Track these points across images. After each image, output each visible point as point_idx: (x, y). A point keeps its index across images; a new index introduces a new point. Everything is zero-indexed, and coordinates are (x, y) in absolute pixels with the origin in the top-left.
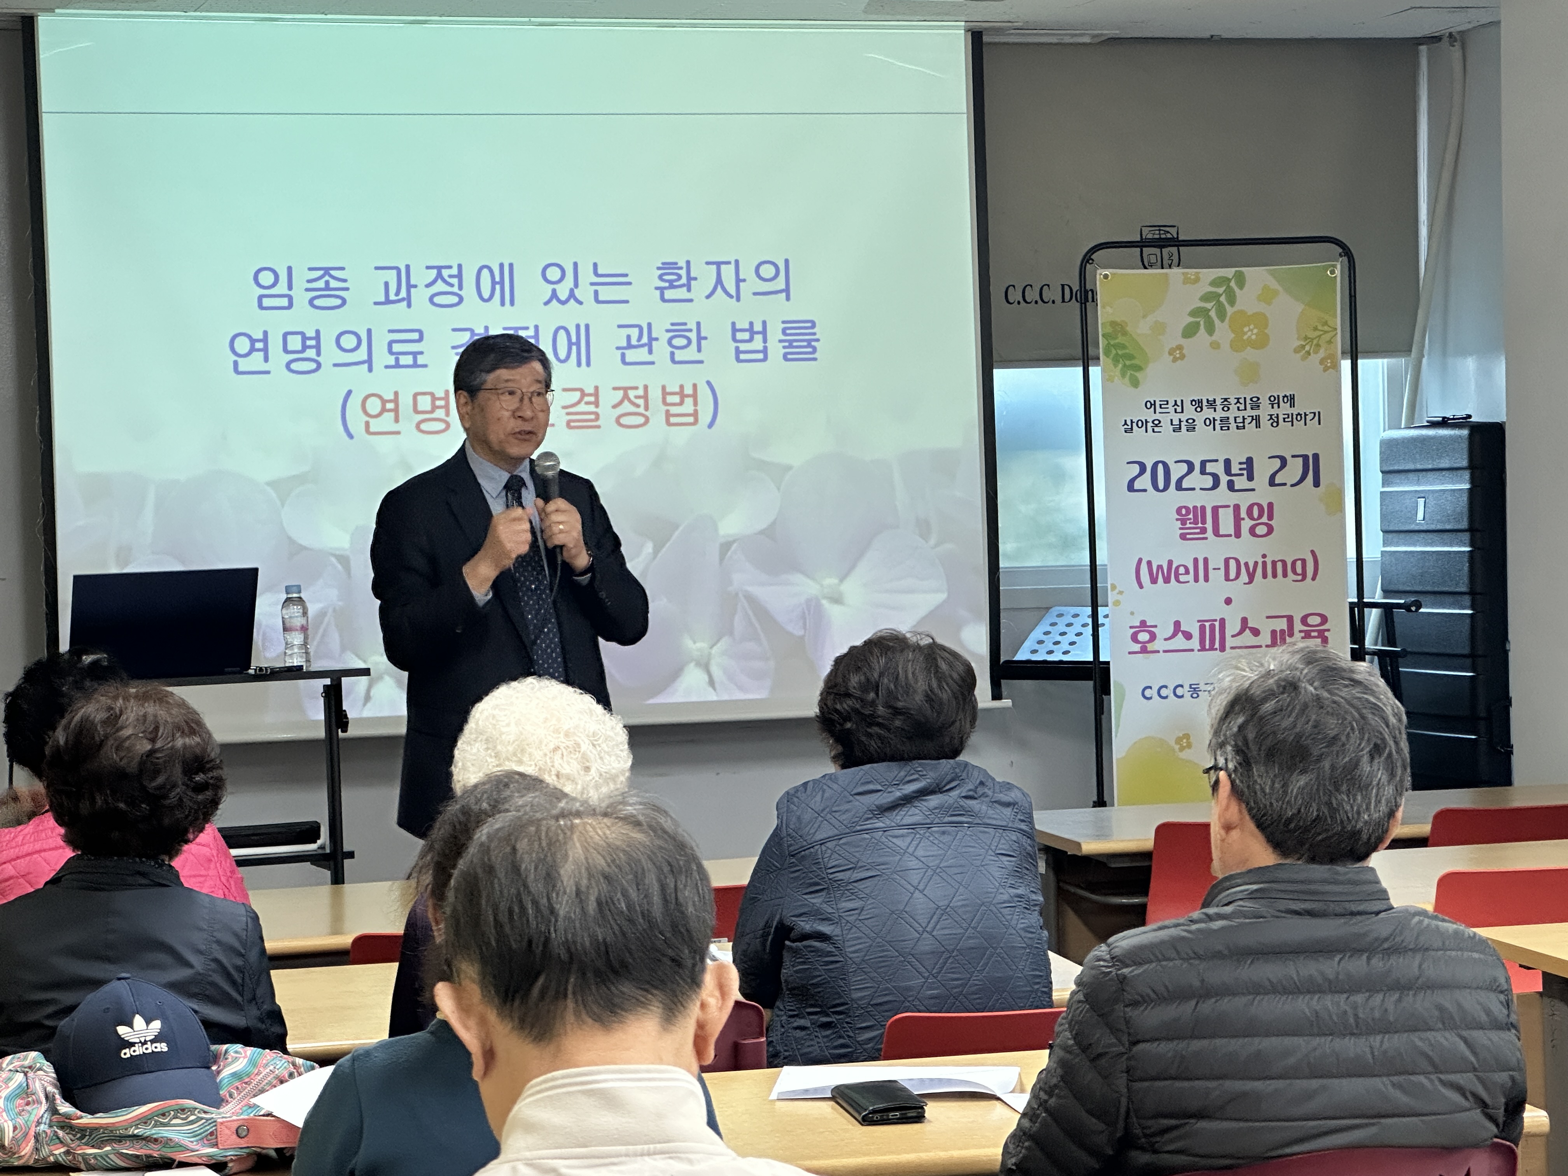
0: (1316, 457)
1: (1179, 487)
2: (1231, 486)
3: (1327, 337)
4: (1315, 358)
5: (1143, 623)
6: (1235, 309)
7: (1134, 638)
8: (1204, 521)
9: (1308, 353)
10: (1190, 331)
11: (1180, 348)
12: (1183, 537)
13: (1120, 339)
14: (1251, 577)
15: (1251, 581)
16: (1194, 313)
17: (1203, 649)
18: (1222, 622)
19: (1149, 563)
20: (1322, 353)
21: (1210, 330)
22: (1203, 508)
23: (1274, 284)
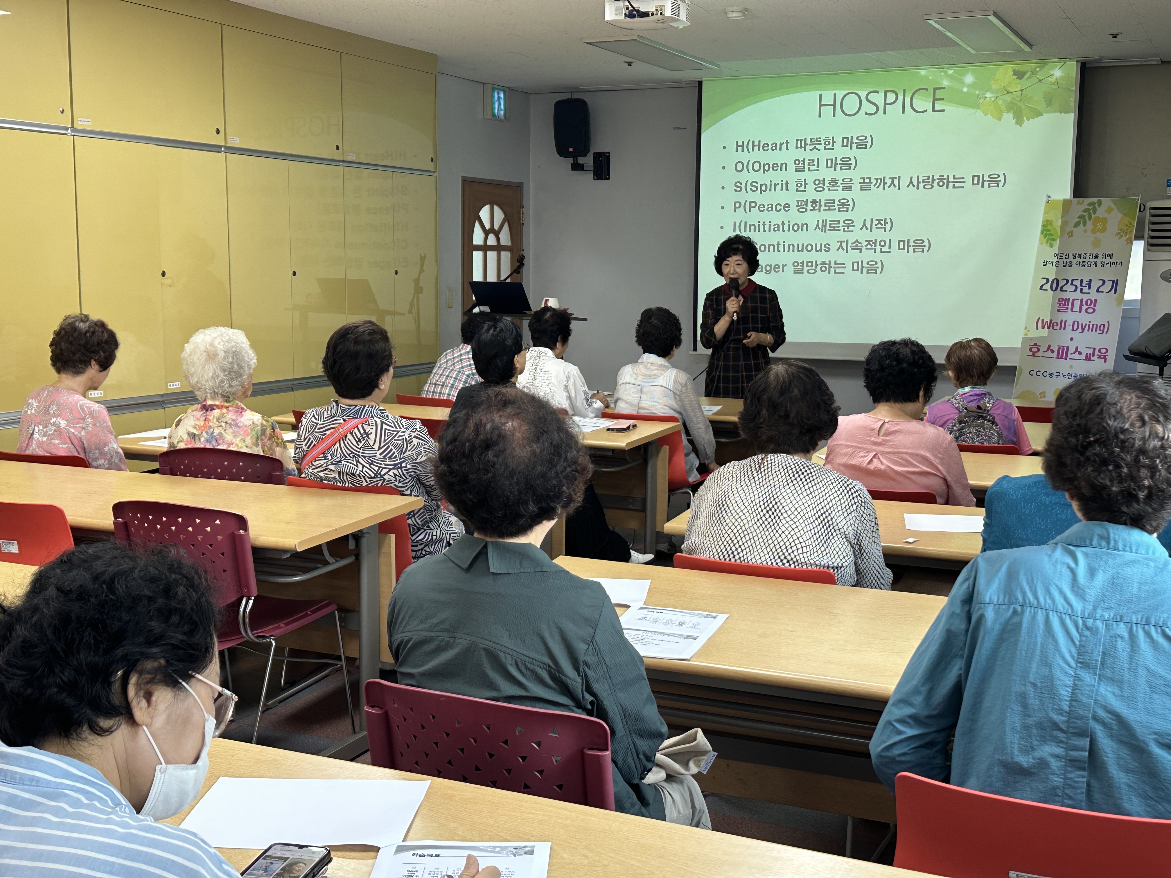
0: (1117, 280)
1: (1061, 290)
2: (1081, 290)
3: (1130, 229)
4: (1124, 238)
5: (1035, 344)
6: (1097, 215)
7: (1030, 350)
8: (1068, 305)
9: (1122, 236)
10: (1077, 225)
11: (1072, 232)
12: (1059, 311)
13: (1049, 227)
14: (1083, 330)
15: (1082, 332)
16: (1079, 217)
17: (1058, 357)
18: (1068, 347)
19: (1043, 320)
20: (1127, 237)
21: (1085, 225)
22: (1069, 299)
23: (1113, 206)
